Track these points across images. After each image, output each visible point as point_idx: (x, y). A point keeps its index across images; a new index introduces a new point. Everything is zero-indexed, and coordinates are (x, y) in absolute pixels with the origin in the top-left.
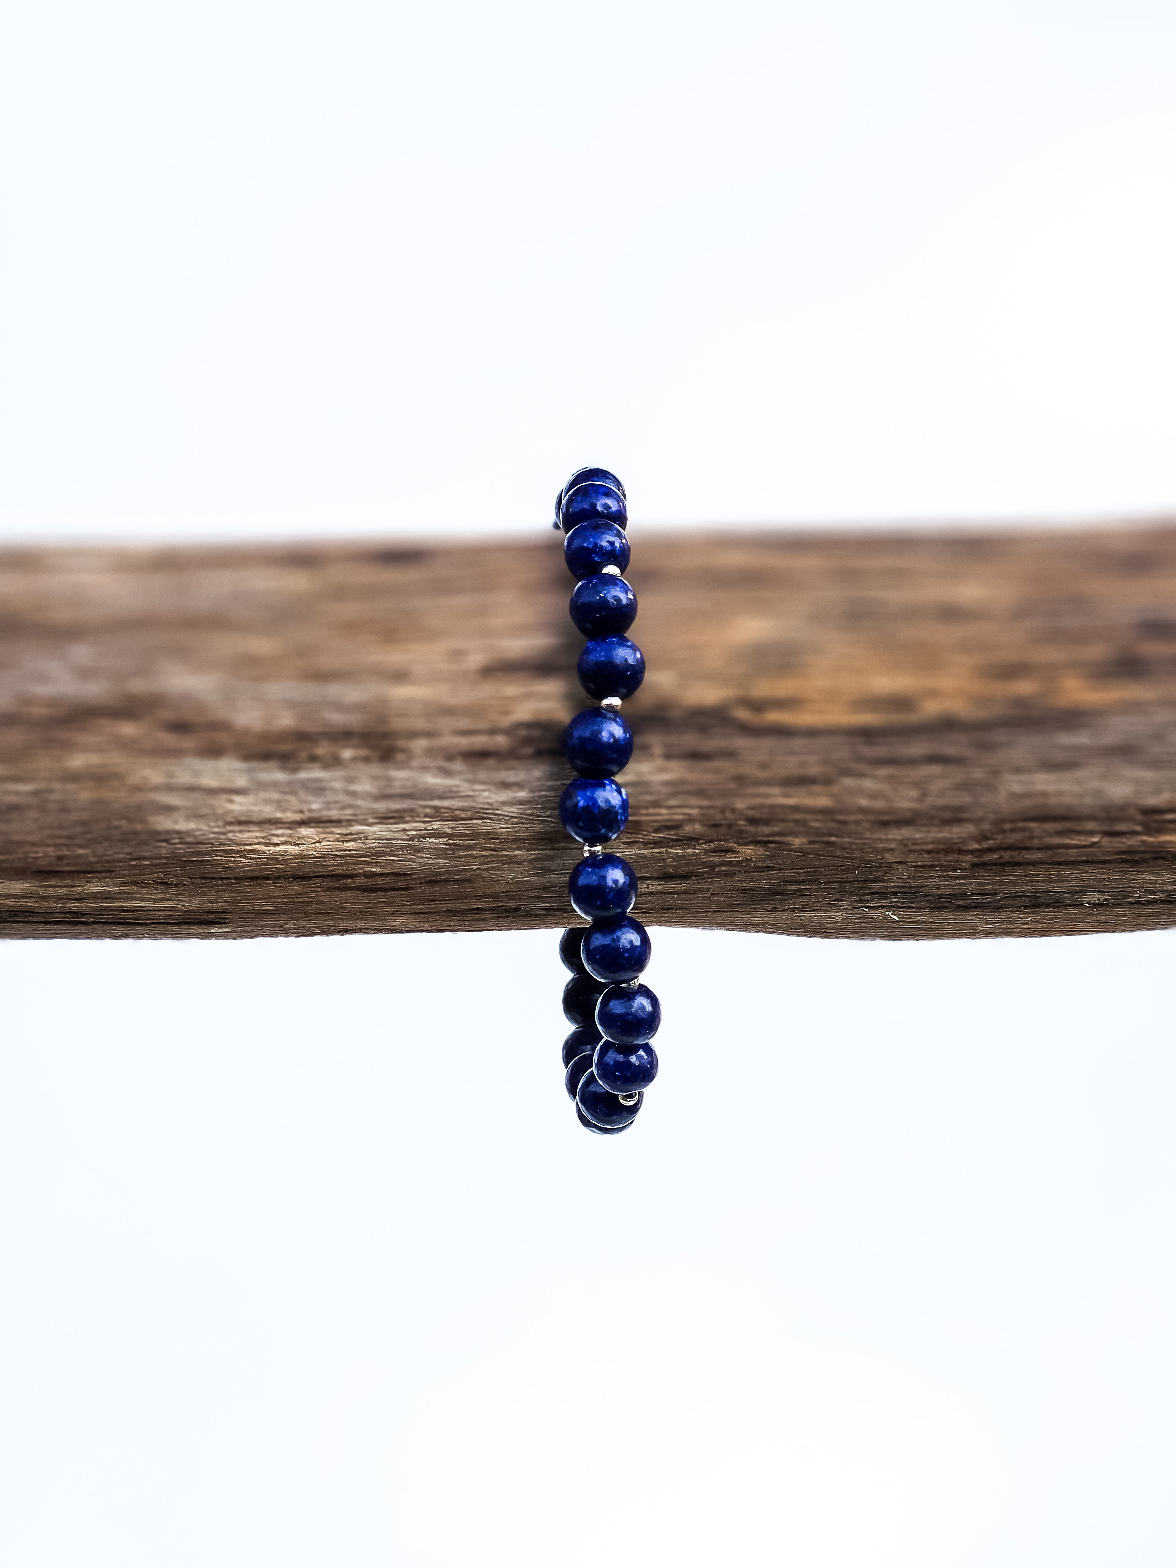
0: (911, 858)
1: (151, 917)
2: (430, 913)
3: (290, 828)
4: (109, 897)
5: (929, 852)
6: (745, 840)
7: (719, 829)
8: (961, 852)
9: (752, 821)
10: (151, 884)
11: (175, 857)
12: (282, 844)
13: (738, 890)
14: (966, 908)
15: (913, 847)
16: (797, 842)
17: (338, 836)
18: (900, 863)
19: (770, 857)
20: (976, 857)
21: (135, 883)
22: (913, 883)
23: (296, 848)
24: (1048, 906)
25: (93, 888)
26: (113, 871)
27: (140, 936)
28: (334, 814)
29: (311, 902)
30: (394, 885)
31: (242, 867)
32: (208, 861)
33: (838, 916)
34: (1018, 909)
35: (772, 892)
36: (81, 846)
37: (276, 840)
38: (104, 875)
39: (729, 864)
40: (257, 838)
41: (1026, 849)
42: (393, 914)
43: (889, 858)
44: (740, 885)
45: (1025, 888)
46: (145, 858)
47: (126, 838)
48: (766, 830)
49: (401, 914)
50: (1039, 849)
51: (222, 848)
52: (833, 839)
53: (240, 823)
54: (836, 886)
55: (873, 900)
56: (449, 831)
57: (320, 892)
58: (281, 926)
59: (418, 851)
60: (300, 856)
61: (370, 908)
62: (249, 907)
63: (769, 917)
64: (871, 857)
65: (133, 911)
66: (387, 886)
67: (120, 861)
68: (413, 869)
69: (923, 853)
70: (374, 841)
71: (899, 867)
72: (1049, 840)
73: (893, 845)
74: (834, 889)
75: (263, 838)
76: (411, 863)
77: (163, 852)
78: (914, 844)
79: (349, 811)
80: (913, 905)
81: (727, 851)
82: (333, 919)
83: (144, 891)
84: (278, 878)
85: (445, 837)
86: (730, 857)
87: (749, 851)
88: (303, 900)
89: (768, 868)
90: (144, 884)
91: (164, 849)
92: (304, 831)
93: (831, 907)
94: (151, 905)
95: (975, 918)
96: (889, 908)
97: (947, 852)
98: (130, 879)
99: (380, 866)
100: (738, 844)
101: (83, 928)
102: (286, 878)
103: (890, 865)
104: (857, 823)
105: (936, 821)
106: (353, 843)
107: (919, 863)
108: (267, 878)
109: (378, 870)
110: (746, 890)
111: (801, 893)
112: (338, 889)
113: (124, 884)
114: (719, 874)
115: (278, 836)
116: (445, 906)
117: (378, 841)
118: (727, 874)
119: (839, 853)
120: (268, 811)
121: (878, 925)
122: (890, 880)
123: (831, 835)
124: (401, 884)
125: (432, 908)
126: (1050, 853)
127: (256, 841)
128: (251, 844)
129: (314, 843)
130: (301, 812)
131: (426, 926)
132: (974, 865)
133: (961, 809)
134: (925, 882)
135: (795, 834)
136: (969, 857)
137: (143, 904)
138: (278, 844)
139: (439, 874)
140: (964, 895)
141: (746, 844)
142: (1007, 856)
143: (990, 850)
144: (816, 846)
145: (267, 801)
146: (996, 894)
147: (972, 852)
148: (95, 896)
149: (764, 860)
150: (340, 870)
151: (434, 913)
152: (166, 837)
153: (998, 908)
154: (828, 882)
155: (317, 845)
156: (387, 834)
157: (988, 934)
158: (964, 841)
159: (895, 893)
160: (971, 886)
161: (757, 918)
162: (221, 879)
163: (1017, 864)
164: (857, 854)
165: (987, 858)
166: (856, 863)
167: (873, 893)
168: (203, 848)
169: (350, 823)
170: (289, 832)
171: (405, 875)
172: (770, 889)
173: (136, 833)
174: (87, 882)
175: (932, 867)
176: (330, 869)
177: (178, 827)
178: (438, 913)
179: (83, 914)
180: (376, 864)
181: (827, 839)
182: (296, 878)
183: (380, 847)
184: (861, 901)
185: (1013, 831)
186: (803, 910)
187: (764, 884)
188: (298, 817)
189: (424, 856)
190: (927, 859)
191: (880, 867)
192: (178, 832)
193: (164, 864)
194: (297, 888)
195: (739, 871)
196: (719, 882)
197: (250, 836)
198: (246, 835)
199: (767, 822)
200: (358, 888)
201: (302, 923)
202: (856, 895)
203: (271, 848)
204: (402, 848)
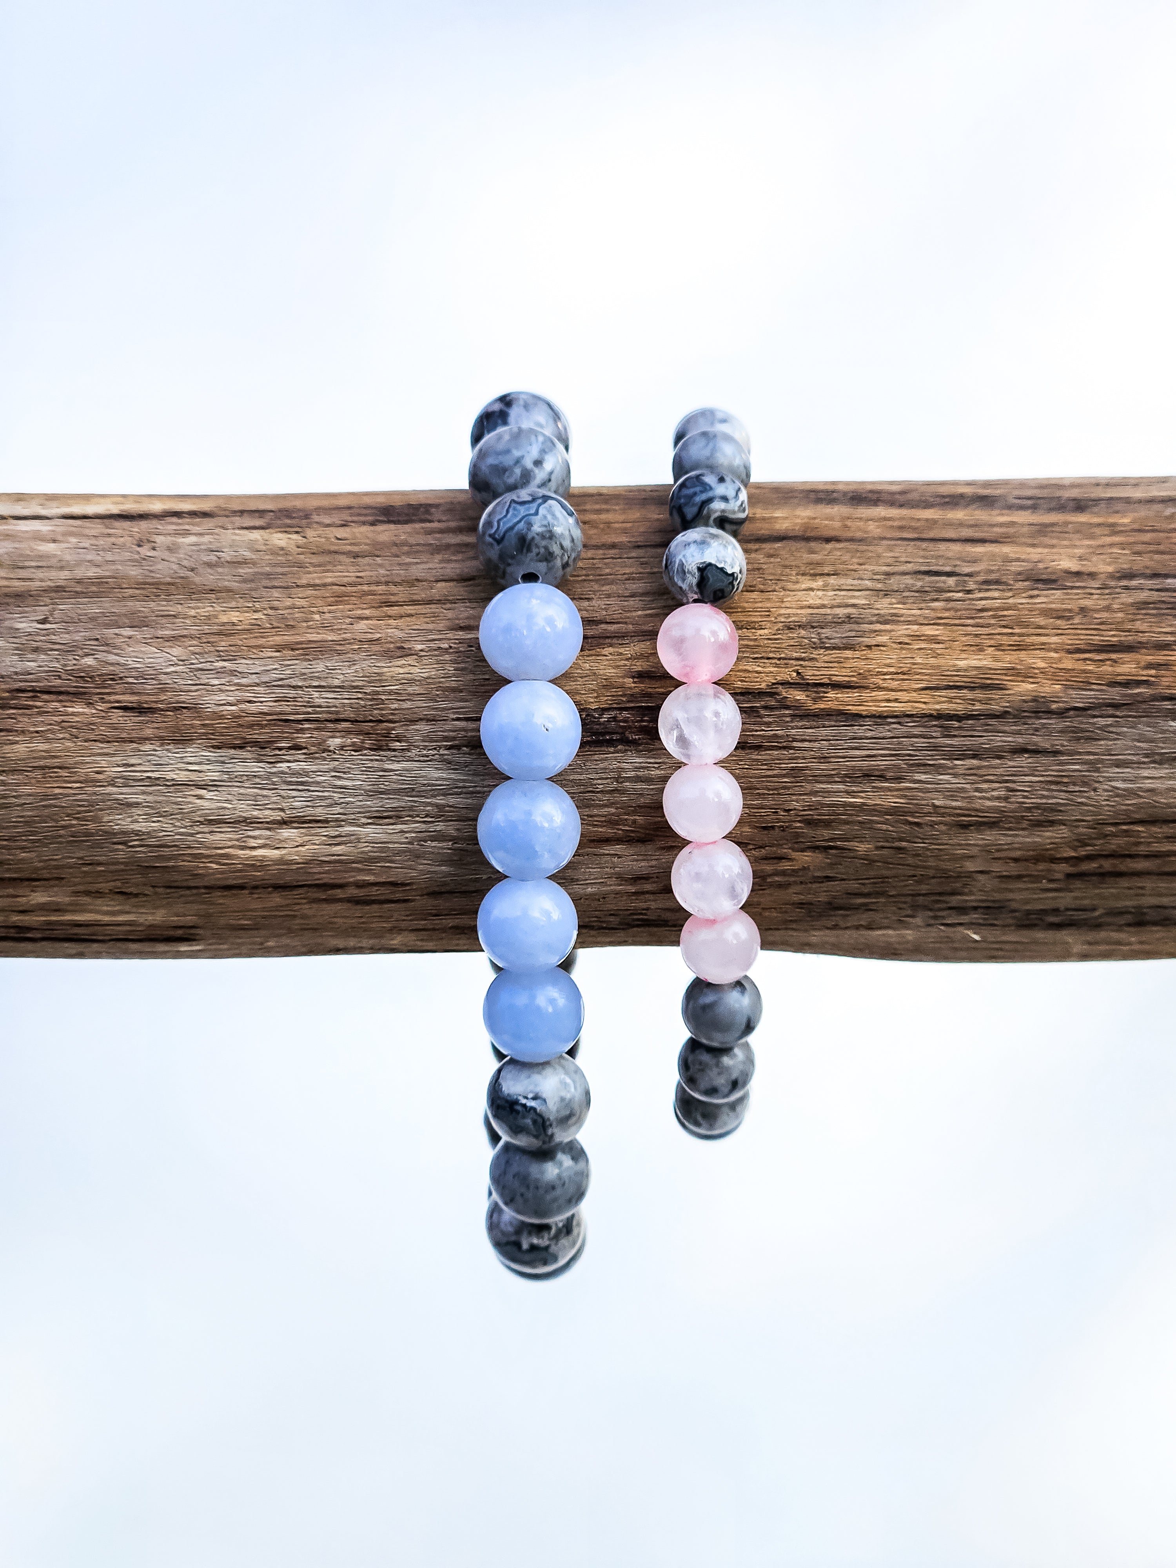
0: (996, 867)
1: (109, 932)
2: (434, 930)
3: (269, 829)
4: (58, 909)
5: (1016, 860)
6: (802, 846)
7: (772, 832)
8: (1054, 860)
9: (809, 823)
10: (106, 893)
11: (136, 862)
12: (259, 847)
13: (793, 904)
14: (1058, 926)
15: (997, 855)
16: (862, 848)
17: (324, 838)
18: (981, 872)
19: (831, 865)
20: (1071, 866)
21: (87, 893)
22: (997, 896)
23: (276, 852)
24: (1155, 923)
25: (39, 898)
26: (63, 878)
27: (97, 955)
28: (320, 812)
29: (295, 916)
30: (392, 897)
31: (213, 874)
32: (173, 867)
33: (909, 934)
34: (1120, 928)
35: (832, 907)
36: (23, 848)
37: (253, 843)
38: (52, 883)
39: (783, 873)
40: (231, 840)
41: (1130, 856)
42: (391, 930)
43: (970, 866)
44: (796, 898)
45: (1128, 903)
46: (100, 864)
47: (77, 839)
48: (826, 833)
49: (401, 930)
50: (1146, 857)
51: (189, 851)
52: (904, 844)
53: (210, 822)
54: (909, 899)
55: (950, 916)
56: (454, 833)
57: (305, 904)
58: (262, 944)
59: (418, 857)
60: (281, 861)
61: (363, 923)
62: (223, 921)
63: (830, 936)
64: (948, 865)
65: (87, 925)
66: (382, 898)
67: (71, 868)
68: (412, 878)
69: (1008, 861)
70: (367, 844)
71: (981, 877)
72: (1156, 847)
73: (975, 851)
74: (905, 903)
75: (238, 840)
76: (410, 871)
77: (121, 856)
78: (998, 851)
79: (338, 809)
80: (995, 922)
81: (781, 858)
82: (322, 936)
83: (99, 901)
84: (256, 887)
85: (450, 841)
86: (785, 866)
87: (806, 858)
88: (286, 913)
89: (828, 878)
90: (99, 894)
91: (121, 853)
92: (286, 833)
93: (901, 923)
94: (107, 919)
95: (1067, 936)
96: (970, 925)
97: (1037, 859)
98: (81, 888)
99: (374, 874)
100: (794, 850)
101: (29, 946)
102: (265, 887)
103: (970, 875)
104: (932, 825)
105: (1025, 824)
106: (343, 847)
107: (1005, 873)
108: (242, 887)
109: (370, 878)
110: (802, 904)
111: (867, 908)
112: (326, 901)
113: (76, 893)
114: (771, 885)
115: (254, 837)
116: (451, 922)
117: (371, 845)
118: (780, 886)
119: (910, 861)
120: (244, 809)
121: (956, 945)
122: (971, 893)
123: (901, 840)
124: (398, 896)
125: (436, 924)
126: (1158, 861)
127: (230, 844)
128: (225, 848)
129: (297, 846)
130: (282, 810)
131: (430, 945)
132: (1069, 876)
133: (1053, 809)
134: (1011, 896)
135: (861, 839)
136: (1065, 868)
137: (99, 917)
138: (254, 848)
139: (445, 884)
140: (1056, 911)
141: (803, 851)
142: (1107, 865)
143: (1089, 858)
144: (885, 852)
145: (242, 797)
146: (1094, 909)
147: (1067, 860)
148: (44, 908)
149: (822, 869)
150: (326, 879)
151: (438, 930)
152: (124, 838)
153: (1097, 926)
154: (899, 895)
155: (300, 848)
156: (383, 837)
157: (1085, 957)
158: (1057, 846)
159: (975, 908)
160: (1065, 900)
161: (816, 936)
162: (189, 888)
163: (1120, 874)
164: (932, 863)
165: (1085, 867)
166: (931, 873)
167: (950, 908)
168: (166, 851)
169: (338, 823)
170: (268, 833)
171: (403, 884)
172: (830, 903)
173: (88, 834)
174: (32, 891)
175: (1019, 877)
176: (316, 877)
177: (136, 827)
178: (444, 930)
179: (29, 929)
180: (369, 872)
181: (897, 844)
182: (277, 887)
183: (375, 852)
184: (935, 917)
185: (1114, 835)
186: (869, 927)
187: (823, 897)
188: (278, 816)
189: (426, 862)
190: (1013, 869)
191: (958, 877)
192: (137, 833)
193: (123, 870)
194: (277, 899)
195: (795, 883)
196: (771, 895)
197: (222, 837)
198: (218, 837)
199: (827, 824)
200: (349, 900)
201: (286, 941)
202: (931, 910)
203: (247, 852)
204: (399, 853)
